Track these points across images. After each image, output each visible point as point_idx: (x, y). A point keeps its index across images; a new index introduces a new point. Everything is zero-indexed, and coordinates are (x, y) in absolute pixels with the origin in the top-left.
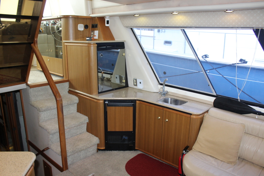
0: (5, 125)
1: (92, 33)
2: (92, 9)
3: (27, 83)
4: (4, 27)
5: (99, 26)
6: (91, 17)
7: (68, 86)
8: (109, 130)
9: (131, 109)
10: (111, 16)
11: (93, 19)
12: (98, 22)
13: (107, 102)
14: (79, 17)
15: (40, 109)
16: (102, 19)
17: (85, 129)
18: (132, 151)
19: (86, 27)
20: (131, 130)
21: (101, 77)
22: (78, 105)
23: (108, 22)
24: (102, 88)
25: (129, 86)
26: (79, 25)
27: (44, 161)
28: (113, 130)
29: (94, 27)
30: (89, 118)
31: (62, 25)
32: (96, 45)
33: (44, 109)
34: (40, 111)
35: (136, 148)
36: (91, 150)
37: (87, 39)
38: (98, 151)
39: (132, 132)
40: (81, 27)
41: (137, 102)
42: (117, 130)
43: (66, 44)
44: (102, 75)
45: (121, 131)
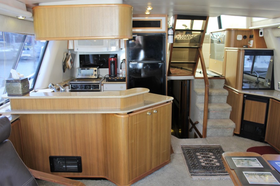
0: (180, 108)
1: (249, 42)
2: (251, 23)
3: (194, 76)
4: (192, 37)
5: (254, 36)
6: (250, 29)
7: (224, 83)
8: (245, 119)
9: (265, 104)
10: (265, 29)
11: (251, 31)
12: (254, 34)
13: (245, 96)
14: (238, 30)
15: (198, 93)
16: (257, 30)
17: (229, 117)
18: (262, 143)
19: (245, 37)
20: (263, 123)
21: (256, 81)
22: (228, 97)
23: (261, 33)
24: (247, 86)
25: (275, 89)
26: (238, 36)
27: (195, 133)
28: (248, 120)
29: (251, 37)
30: (232, 107)
31: (225, 36)
32: (244, 51)
33: (200, 93)
34: (198, 95)
35: (265, 140)
36: (228, 132)
37: (244, 47)
38: (235, 135)
39: (263, 125)
40: (240, 37)
41: (271, 99)
42: (251, 120)
43: (226, 50)
44: (257, 79)
45: (254, 122)
